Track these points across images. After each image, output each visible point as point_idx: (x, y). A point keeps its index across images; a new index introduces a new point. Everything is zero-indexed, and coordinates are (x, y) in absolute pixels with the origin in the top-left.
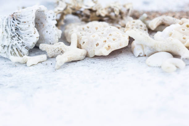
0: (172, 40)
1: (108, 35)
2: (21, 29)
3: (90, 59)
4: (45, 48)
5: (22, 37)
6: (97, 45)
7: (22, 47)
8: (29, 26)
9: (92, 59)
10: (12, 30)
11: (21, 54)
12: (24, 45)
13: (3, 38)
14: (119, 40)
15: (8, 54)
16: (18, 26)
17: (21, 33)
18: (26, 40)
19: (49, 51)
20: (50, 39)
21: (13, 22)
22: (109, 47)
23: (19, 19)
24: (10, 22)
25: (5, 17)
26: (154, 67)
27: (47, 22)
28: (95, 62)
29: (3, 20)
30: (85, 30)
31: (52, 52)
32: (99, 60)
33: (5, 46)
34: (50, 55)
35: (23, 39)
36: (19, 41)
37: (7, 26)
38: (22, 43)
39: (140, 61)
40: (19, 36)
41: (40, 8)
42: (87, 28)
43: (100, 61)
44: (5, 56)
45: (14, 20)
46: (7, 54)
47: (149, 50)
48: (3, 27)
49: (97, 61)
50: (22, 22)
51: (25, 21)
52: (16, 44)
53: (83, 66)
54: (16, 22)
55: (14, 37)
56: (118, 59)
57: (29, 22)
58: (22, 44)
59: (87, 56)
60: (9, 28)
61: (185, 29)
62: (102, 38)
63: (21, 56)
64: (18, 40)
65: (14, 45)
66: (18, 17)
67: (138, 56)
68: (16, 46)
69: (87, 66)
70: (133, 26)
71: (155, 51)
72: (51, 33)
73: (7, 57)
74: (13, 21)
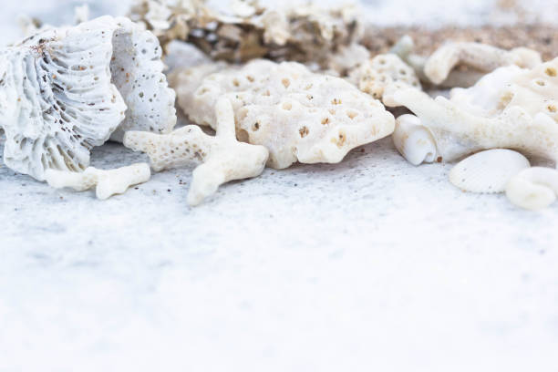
0: (522, 114)
1: (329, 103)
2: (68, 89)
3: (279, 174)
4: (144, 143)
5: (74, 113)
6: (304, 132)
7: (74, 141)
8: (96, 79)
9: (285, 172)
10: (42, 91)
11: (73, 161)
12: (79, 136)
13: (21, 116)
14: (366, 116)
15: (34, 164)
16: (60, 81)
17: (68, 99)
18: (85, 122)
19: (155, 151)
20: (151, 117)
21: (44, 69)
22: (341, 137)
23: (61, 59)
24: (36, 67)
25: (19, 53)
26: (482, 193)
27: (137, 65)
28: (300, 183)
29: (13, 62)
30: (241, 85)
31: (166, 155)
32: (309, 177)
33: (25, 140)
34: (159, 164)
35: (76, 118)
36: (66, 125)
37: (27, 80)
38: (75, 128)
39: (431, 178)
40: (63, 109)
41: (119, 25)
42: (249, 83)
43: (311, 180)
44: (24, 169)
45: (45, 60)
46: (30, 164)
47: (457, 145)
48: (17, 83)
49: (301, 178)
50: (74, 69)
51: (81, 63)
52: (56, 134)
53: (266, 194)
54: (53, 68)
55: (50, 112)
56: (363, 172)
57: (97, 68)
58: (72, 133)
59: (270, 165)
60: (33, 85)
61: (546, 82)
62: (314, 111)
63: (72, 168)
64: (61, 122)
65: (51, 138)
66: (58, 53)
67: (420, 162)
68: (57, 140)
69: (280, 194)
70: (384, 74)
71: (472, 147)
72: (154, 99)
73: (31, 174)
74: (45, 64)
